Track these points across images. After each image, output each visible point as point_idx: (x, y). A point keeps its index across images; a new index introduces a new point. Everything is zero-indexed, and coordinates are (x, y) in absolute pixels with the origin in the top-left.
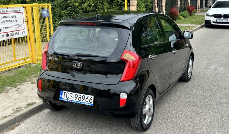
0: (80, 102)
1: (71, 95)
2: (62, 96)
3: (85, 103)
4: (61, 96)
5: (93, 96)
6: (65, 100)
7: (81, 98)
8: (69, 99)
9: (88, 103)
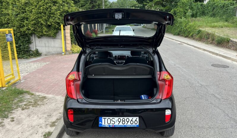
0: (125, 125)
1: (113, 120)
2: (102, 123)
3: (130, 125)
4: (100, 123)
5: (138, 118)
6: (107, 126)
7: (125, 121)
8: (111, 124)
9: (134, 125)
